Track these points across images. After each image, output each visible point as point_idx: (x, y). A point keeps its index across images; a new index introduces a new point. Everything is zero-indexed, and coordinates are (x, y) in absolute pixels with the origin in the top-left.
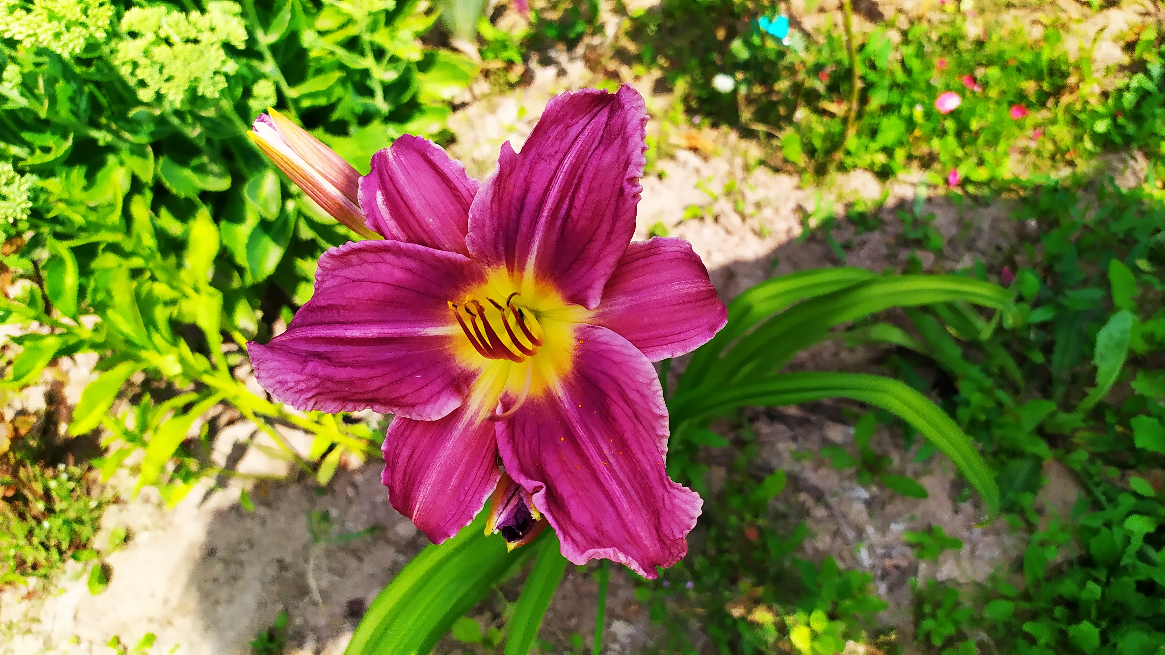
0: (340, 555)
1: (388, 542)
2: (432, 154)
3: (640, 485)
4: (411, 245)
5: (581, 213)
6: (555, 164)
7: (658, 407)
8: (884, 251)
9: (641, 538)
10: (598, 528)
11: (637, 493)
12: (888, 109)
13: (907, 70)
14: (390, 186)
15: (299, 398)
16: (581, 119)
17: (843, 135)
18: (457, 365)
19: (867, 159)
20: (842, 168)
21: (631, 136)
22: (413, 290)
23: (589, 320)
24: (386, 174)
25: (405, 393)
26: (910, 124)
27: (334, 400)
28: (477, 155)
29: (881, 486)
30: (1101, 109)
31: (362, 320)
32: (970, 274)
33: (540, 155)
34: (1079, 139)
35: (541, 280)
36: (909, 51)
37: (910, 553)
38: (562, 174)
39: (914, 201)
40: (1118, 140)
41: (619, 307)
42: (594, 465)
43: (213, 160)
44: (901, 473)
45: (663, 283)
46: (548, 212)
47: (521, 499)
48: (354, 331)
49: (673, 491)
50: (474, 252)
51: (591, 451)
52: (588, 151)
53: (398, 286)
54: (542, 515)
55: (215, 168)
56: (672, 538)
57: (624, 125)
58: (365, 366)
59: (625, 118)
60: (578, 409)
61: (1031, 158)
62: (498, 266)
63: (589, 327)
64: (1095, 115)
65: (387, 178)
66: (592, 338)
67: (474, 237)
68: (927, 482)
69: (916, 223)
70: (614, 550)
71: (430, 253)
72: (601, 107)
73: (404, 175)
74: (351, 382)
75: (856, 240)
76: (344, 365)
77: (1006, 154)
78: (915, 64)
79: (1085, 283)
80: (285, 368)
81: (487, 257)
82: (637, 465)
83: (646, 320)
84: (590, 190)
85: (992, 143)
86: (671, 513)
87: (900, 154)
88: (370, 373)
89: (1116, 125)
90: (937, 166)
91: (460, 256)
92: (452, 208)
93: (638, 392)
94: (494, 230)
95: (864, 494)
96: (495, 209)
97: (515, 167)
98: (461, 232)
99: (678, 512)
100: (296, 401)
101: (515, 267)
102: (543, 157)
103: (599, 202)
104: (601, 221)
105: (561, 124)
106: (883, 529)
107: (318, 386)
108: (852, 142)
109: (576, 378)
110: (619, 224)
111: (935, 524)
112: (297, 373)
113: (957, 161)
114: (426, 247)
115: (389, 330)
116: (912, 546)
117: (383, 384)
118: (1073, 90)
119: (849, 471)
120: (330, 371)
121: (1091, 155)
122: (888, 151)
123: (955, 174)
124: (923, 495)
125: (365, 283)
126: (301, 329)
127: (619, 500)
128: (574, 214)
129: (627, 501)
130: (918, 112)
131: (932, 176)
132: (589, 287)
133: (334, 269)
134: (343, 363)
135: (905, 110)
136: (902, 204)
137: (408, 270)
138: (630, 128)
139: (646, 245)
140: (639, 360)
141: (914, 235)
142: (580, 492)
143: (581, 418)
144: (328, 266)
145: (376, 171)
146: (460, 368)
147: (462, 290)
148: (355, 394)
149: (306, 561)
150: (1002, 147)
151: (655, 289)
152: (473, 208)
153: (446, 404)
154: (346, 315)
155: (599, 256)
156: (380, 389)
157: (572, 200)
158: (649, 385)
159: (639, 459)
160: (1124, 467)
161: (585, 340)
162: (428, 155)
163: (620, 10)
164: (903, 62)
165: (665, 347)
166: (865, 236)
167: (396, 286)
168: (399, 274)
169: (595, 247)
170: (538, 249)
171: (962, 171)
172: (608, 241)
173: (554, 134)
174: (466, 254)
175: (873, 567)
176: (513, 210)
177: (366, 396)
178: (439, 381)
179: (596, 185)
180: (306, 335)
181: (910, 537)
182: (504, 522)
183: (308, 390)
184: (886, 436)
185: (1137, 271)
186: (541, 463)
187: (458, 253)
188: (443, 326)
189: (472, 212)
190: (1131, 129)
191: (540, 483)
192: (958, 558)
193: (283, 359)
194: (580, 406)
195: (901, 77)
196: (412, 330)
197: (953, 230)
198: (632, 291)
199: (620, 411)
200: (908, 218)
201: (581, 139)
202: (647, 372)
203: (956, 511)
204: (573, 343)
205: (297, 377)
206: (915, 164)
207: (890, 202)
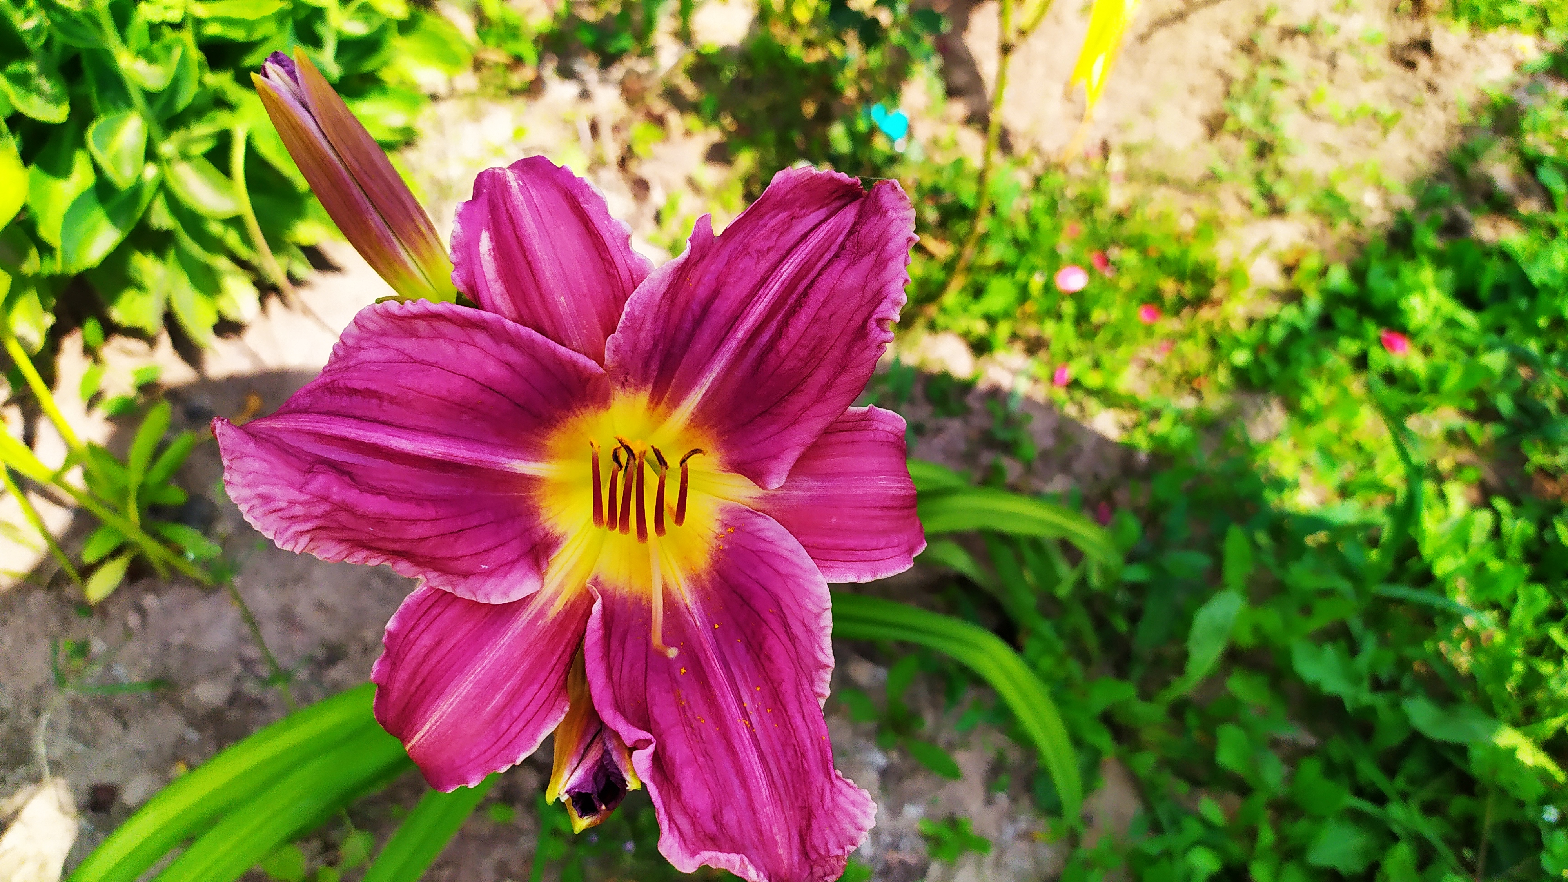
0: (95, 713)
1: (177, 706)
2: (587, 201)
3: (789, 764)
4: (524, 330)
5: (794, 348)
6: (764, 265)
7: (822, 650)
8: (962, 446)
9: (776, 842)
10: (717, 817)
11: (782, 775)
12: (1002, 268)
13: (1034, 227)
14: (508, 231)
15: (287, 529)
16: (813, 212)
17: (942, 287)
18: (540, 524)
19: (963, 323)
20: (932, 327)
21: (891, 259)
22: (508, 398)
23: (750, 501)
24: (503, 209)
25: (460, 553)
26: (1024, 293)
27: (341, 541)
28: (440, 174)
29: (904, 753)
30: (1243, 338)
31: (418, 426)
32: (1060, 501)
33: (746, 247)
34: (1213, 366)
35: (696, 426)
36: (1038, 202)
37: (924, 848)
38: (778, 284)
39: (1010, 394)
40: (1255, 379)
41: (800, 492)
42: (730, 722)
43: (45, 72)
44: (932, 740)
45: (869, 474)
46: (745, 333)
47: (606, 753)
48: (405, 441)
49: (839, 783)
50: (613, 361)
51: (729, 699)
52: (818, 261)
53: (486, 387)
54: (643, 785)
55: (46, 85)
56: (822, 852)
57: (883, 240)
58: (408, 500)
59: (885, 231)
60: (714, 631)
61: (1153, 375)
62: (637, 390)
63: (748, 511)
64: (1237, 343)
65: (505, 217)
66: (750, 528)
67: (622, 341)
68: (963, 759)
69: (1009, 421)
70: (742, 860)
71: (549, 347)
72: (843, 202)
73: (534, 221)
74: (380, 521)
75: (930, 424)
76: (377, 491)
77: (1126, 363)
78: (1045, 222)
79: (1189, 545)
80: (275, 476)
81: (628, 374)
82: (792, 732)
83: (834, 520)
84: (816, 319)
85: (1114, 343)
86: (830, 815)
87: (1004, 329)
88: (414, 511)
89: (1257, 361)
90: (1042, 354)
91: (592, 364)
92: (599, 289)
93: (804, 624)
94: (654, 337)
95: (879, 759)
96: (664, 309)
97: (707, 254)
98: (601, 328)
99: (839, 815)
100: (280, 533)
101: (665, 400)
102: (749, 250)
103: (823, 339)
104: (817, 367)
105: (785, 211)
106: (895, 810)
107: (324, 516)
108: (951, 298)
109: (713, 581)
110: (843, 378)
111: (960, 815)
112: (293, 488)
113: (1069, 356)
114: (545, 338)
115: (461, 452)
116: (927, 838)
117: (430, 533)
118: (1218, 303)
119: (869, 725)
120: (352, 496)
121: (1222, 389)
122: (991, 320)
123: (1063, 371)
124: (954, 774)
125: (435, 370)
126: (311, 417)
127: (757, 781)
128: (784, 346)
129: (767, 786)
130: (1037, 282)
131: (1037, 366)
132: (775, 457)
133: (384, 334)
134: (373, 487)
135: (1021, 275)
136: (995, 393)
137: (508, 365)
138: (892, 247)
139: (859, 415)
140: (812, 578)
141: (1003, 435)
142: (701, 759)
143: (718, 648)
144: (372, 327)
145: (483, 200)
146: (544, 529)
147: (574, 413)
148: (380, 539)
149: (37, 713)
150: (1123, 352)
151: (856, 480)
152: (635, 299)
153: (520, 582)
154: (392, 412)
155: (800, 416)
156: (422, 539)
157: (785, 324)
158: (818, 616)
159: (797, 726)
160: (1196, 783)
161: (738, 529)
162: (581, 200)
163: (684, 36)
164: (1028, 214)
165: (851, 565)
166: (943, 421)
167: (484, 385)
168: (492, 369)
169: (799, 401)
170: (712, 384)
171: (1073, 370)
172: (821, 396)
173: (773, 223)
174: (601, 363)
175: (873, 858)
176: (689, 317)
177: (397, 547)
178: (515, 544)
179: (825, 313)
180: (319, 429)
181: (928, 828)
182: (580, 785)
183: (307, 518)
184: (922, 691)
185: (1256, 547)
186: (645, 701)
187: (590, 359)
188: (536, 461)
189: (630, 304)
190: (1273, 368)
191: (649, 736)
192: (979, 864)
193: (273, 459)
194: (717, 626)
195: (1023, 232)
196: (493, 458)
197: (1048, 442)
198: (825, 474)
199: (777, 647)
200: (999, 413)
201: (813, 241)
202: (819, 598)
203: (989, 801)
204: (717, 528)
205: (295, 495)
206: (1019, 346)
207: (982, 385)
